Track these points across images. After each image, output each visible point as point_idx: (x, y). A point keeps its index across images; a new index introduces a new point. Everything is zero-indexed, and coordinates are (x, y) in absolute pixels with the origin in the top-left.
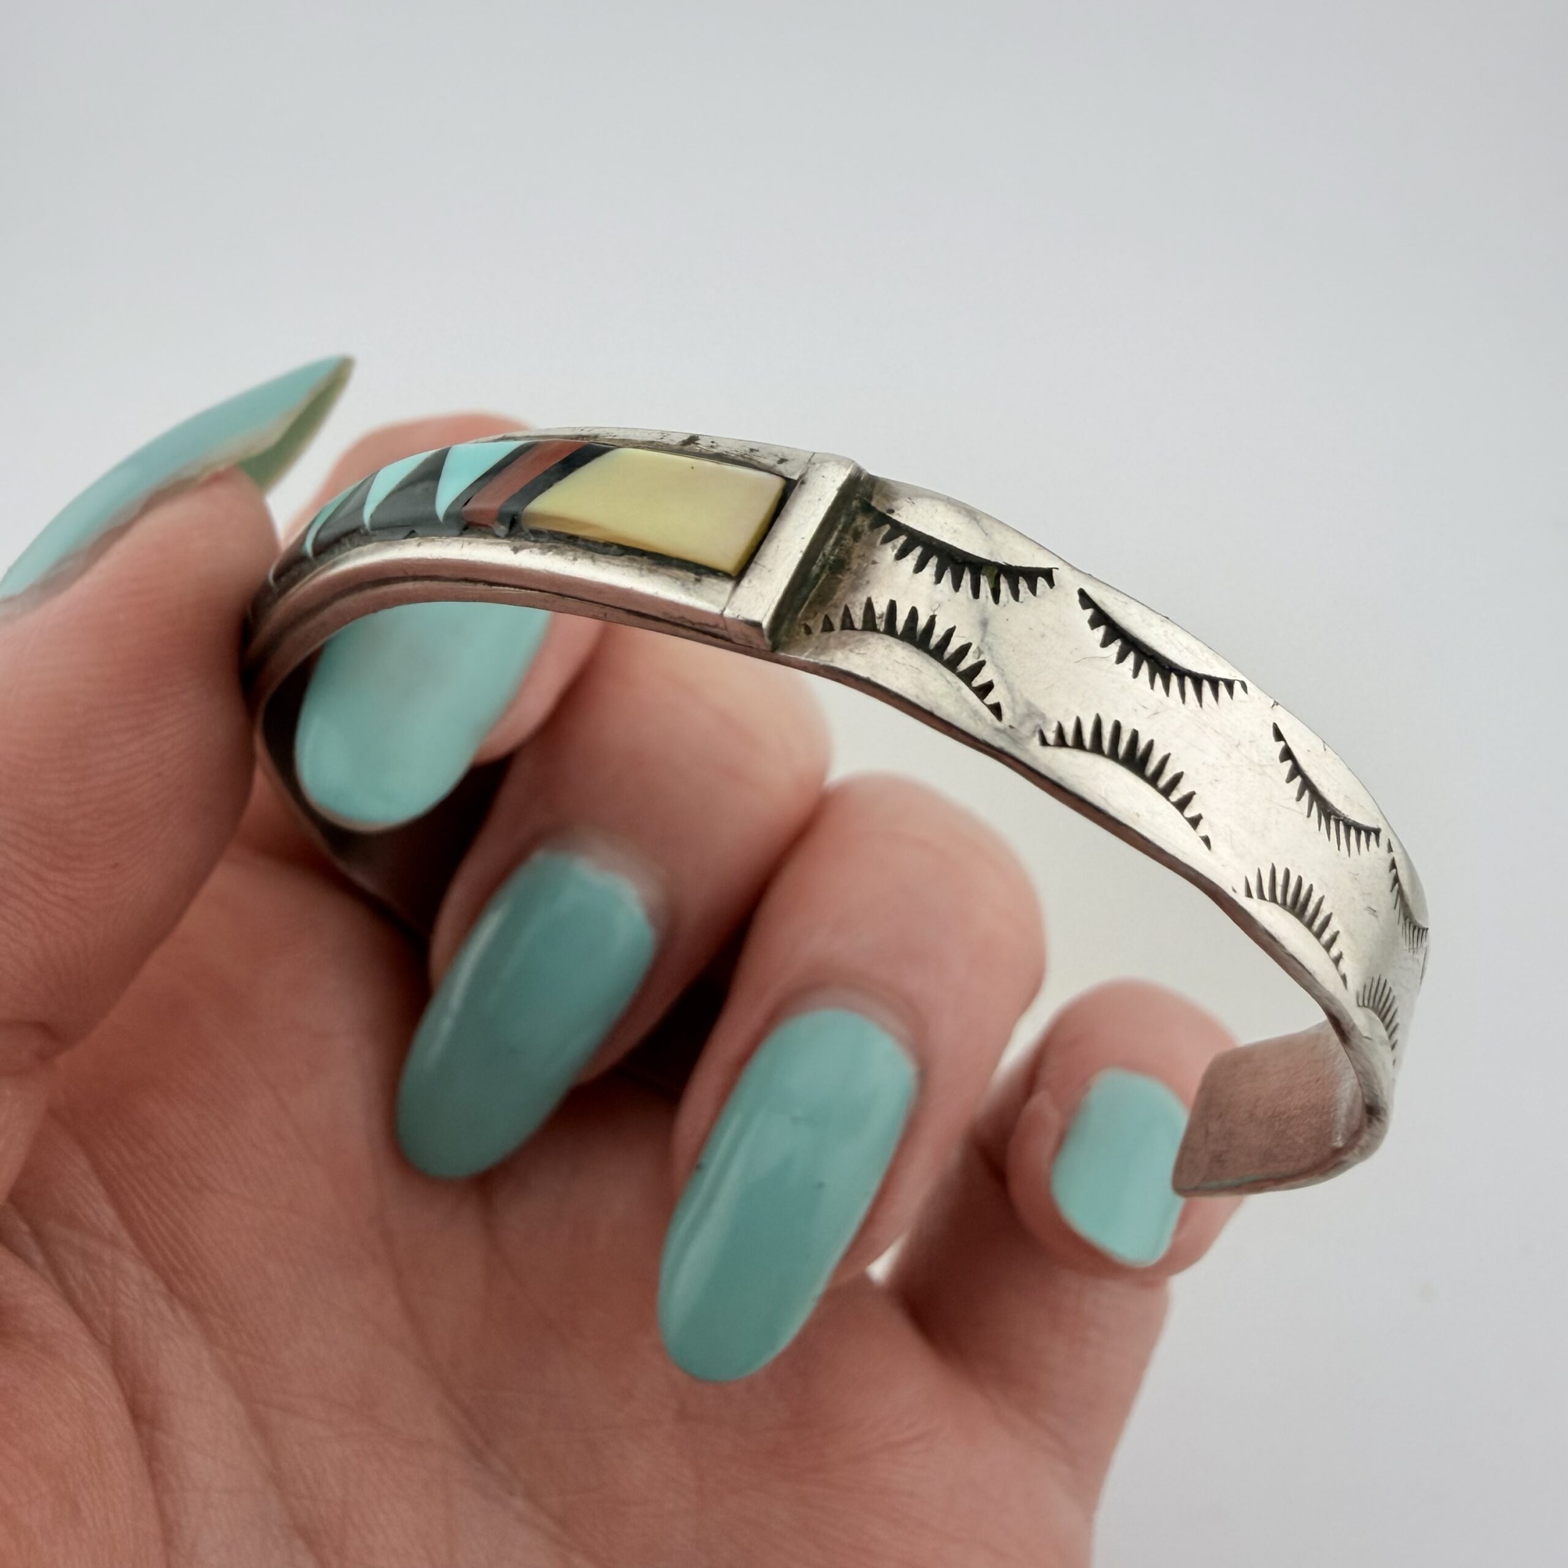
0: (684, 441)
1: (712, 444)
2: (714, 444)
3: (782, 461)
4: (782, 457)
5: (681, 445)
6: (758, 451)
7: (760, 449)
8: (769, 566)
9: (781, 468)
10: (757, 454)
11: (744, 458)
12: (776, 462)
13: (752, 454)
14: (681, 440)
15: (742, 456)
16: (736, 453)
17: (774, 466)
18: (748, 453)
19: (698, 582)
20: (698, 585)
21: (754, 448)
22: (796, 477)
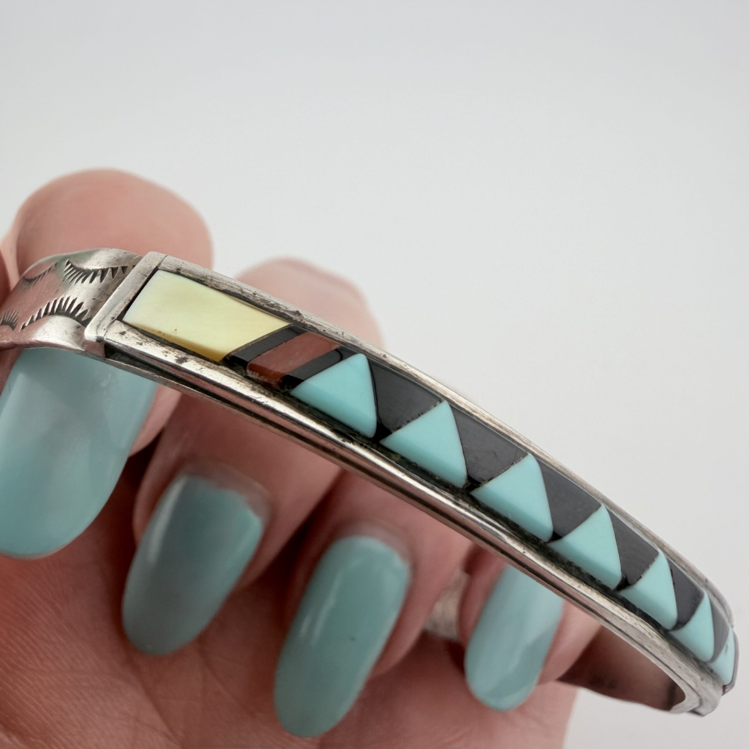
0: (186, 361)
1: (167, 355)
2: (165, 354)
3: (123, 333)
4: (122, 336)
5: (188, 359)
6: (137, 343)
7: (136, 343)
8: (139, 274)
9: (124, 328)
10: (138, 341)
11: (146, 339)
12: (127, 333)
13: (141, 342)
14: (188, 363)
15: (147, 341)
16: (151, 344)
17: (128, 330)
18: (144, 343)
19: (179, 268)
20: (179, 267)
21: (139, 345)
22: (117, 322)
